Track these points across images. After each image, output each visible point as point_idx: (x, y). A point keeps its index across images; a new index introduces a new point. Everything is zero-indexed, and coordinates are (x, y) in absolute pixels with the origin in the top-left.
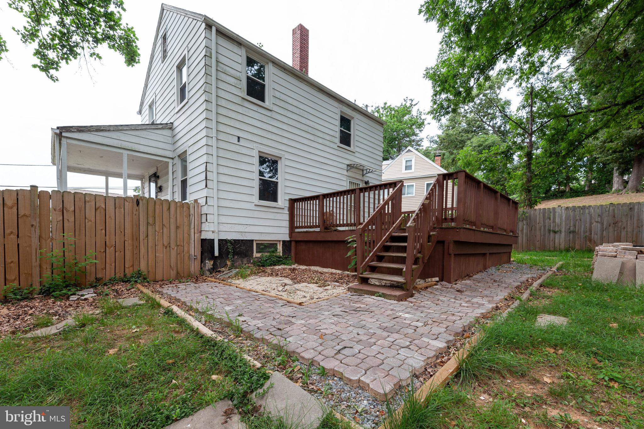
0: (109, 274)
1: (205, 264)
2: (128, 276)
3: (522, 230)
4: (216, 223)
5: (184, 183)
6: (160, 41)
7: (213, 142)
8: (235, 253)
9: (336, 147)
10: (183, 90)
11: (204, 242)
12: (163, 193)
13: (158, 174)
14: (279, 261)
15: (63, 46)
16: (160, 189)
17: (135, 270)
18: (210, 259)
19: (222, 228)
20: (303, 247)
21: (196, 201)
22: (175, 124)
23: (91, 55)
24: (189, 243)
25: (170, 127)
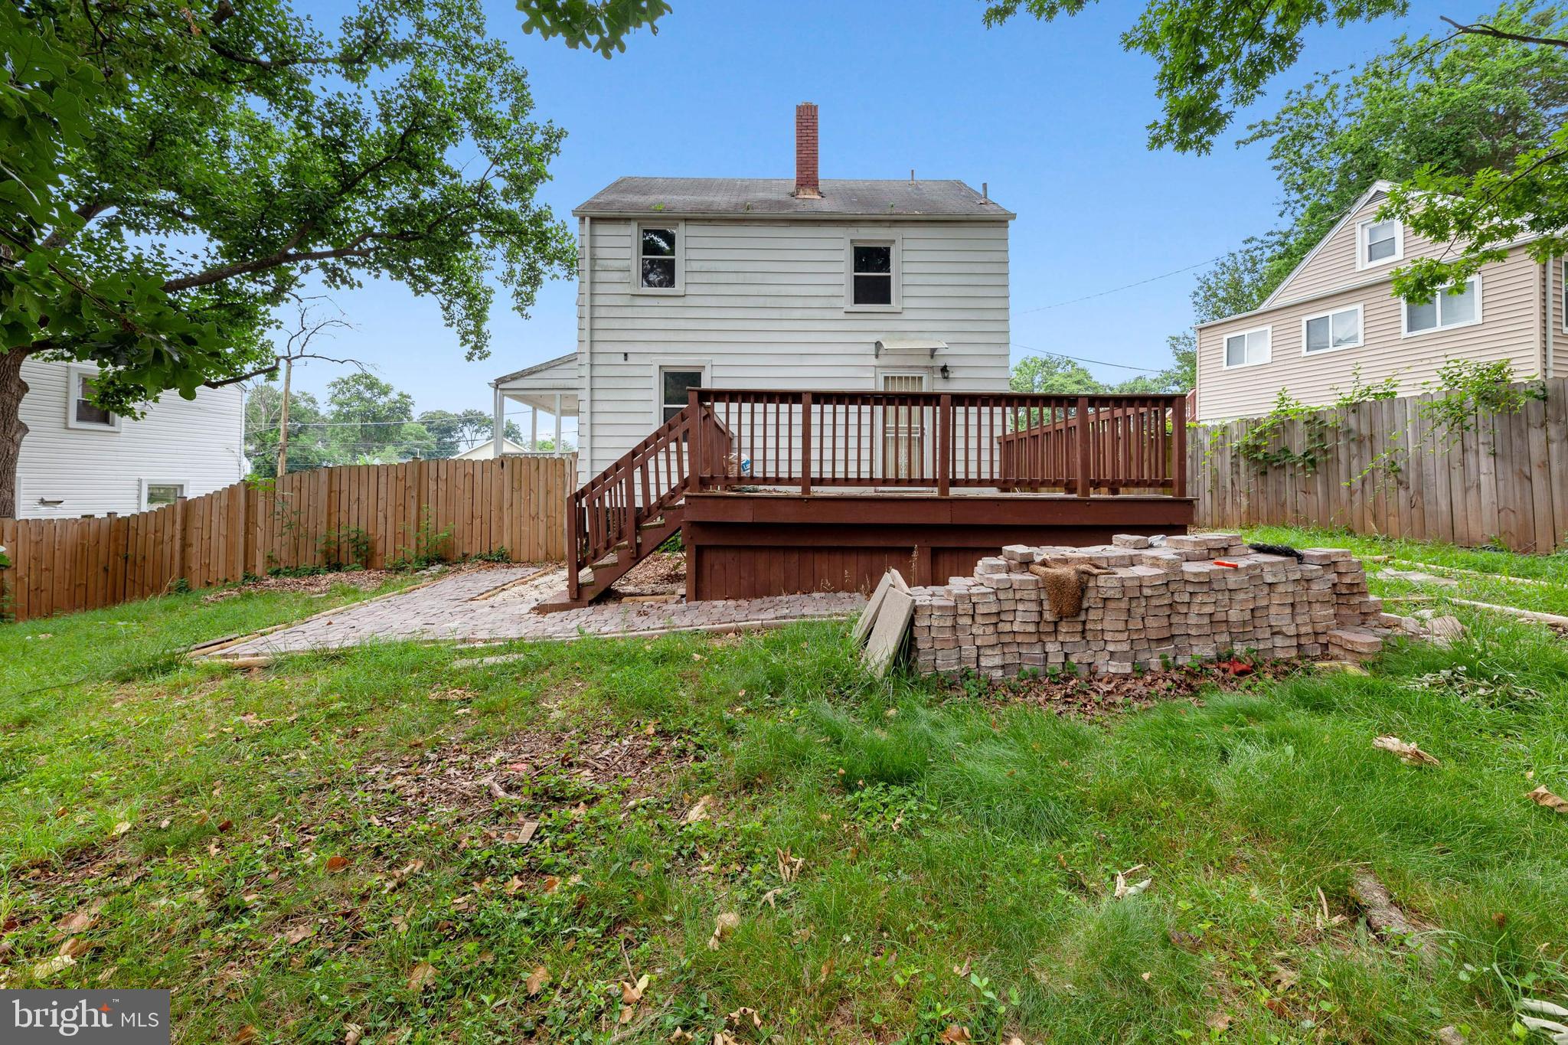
2: (494, 553)
7: (586, 372)
9: (841, 315)
17: (499, 546)
21: (575, 454)
24: (563, 514)
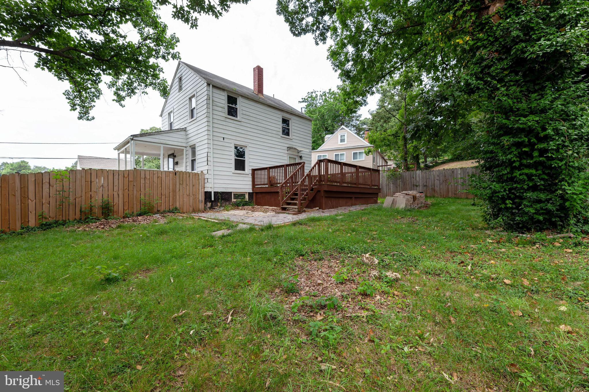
0: (162, 209)
1: (207, 205)
2: (171, 209)
3: (399, 185)
4: (212, 183)
5: (193, 161)
6: (177, 80)
7: (211, 142)
8: (222, 199)
9: (279, 137)
10: (192, 111)
11: (206, 193)
12: (178, 166)
13: (175, 154)
14: (246, 204)
15: (129, 89)
16: (176, 163)
17: (174, 207)
18: (209, 202)
19: (216, 186)
20: (260, 196)
21: (202, 172)
22: (188, 129)
23: (143, 93)
24: (199, 194)
25: (185, 130)
